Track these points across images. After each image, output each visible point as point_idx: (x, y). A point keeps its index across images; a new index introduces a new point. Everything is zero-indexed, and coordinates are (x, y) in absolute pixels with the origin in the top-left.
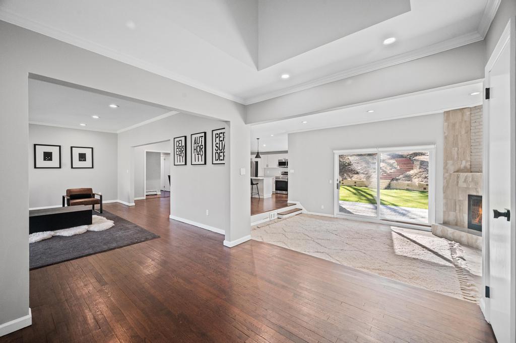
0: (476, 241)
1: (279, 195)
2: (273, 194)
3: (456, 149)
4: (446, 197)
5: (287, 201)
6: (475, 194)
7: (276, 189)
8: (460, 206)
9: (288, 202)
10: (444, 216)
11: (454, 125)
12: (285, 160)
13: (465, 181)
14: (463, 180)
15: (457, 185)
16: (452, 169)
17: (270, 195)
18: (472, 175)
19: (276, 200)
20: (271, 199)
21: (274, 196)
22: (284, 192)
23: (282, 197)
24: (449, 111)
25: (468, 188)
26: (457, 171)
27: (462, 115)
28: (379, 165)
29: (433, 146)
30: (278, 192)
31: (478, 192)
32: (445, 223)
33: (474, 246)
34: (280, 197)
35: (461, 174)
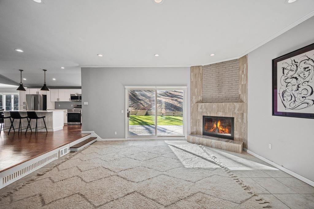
0: (211, 143)
1: (71, 126)
2: (65, 125)
3: (197, 89)
4: (192, 118)
5: (80, 131)
6: (206, 115)
7: (68, 121)
8: (199, 123)
9: (82, 132)
10: (191, 129)
11: (196, 75)
12: (77, 95)
13: (201, 108)
14: (200, 107)
15: (197, 110)
16: (195, 101)
17: (61, 127)
18: (205, 104)
19: (68, 132)
20: (62, 131)
21: (66, 128)
22: (77, 123)
23: (75, 128)
24: (194, 66)
25: (202, 112)
26: (197, 103)
27: (199, 70)
28: (156, 99)
29: (186, 87)
30: (71, 123)
31: (207, 114)
32: (192, 134)
33: (210, 146)
34: (73, 128)
35: (199, 104)
